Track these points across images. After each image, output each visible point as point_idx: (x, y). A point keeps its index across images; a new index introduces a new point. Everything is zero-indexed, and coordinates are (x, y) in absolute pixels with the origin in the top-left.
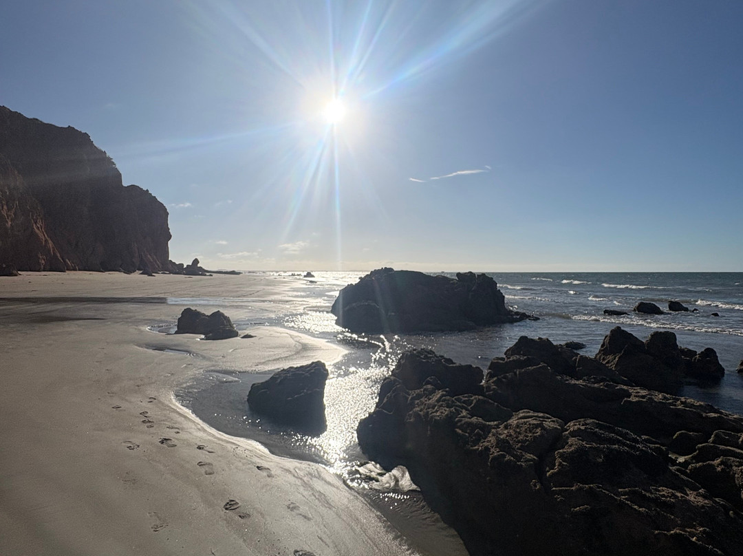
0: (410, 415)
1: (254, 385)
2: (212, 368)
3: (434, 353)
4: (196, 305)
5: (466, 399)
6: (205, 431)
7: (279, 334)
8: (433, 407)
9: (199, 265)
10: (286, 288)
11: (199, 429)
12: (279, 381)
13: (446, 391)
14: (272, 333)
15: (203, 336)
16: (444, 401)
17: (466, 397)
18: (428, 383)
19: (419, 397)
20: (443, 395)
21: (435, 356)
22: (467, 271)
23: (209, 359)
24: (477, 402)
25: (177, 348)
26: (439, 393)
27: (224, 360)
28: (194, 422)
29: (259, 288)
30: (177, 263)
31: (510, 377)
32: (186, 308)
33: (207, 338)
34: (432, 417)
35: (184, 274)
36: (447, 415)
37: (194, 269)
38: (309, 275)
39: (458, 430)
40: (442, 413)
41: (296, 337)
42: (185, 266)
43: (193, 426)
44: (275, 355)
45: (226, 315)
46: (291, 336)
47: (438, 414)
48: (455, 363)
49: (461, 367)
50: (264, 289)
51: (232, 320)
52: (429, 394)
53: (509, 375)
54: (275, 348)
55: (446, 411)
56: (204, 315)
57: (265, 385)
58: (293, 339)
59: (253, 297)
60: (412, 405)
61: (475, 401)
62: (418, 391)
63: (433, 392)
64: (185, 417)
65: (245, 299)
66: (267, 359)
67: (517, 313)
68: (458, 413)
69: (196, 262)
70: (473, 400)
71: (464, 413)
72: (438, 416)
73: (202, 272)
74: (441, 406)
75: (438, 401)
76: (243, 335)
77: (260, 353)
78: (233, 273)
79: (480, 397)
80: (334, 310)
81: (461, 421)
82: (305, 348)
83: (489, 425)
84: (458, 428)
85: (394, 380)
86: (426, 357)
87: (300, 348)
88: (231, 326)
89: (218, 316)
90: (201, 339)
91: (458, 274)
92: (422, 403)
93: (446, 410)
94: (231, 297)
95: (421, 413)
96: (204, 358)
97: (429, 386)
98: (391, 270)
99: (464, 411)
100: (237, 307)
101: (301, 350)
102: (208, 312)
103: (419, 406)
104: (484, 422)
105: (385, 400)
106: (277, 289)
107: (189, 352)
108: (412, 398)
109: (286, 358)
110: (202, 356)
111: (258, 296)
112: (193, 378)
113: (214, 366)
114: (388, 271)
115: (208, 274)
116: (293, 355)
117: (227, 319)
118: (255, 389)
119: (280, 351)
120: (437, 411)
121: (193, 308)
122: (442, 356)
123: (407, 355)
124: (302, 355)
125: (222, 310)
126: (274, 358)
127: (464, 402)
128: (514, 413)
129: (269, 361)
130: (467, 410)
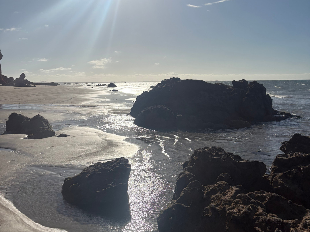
0: (207, 210)
1: (67, 179)
2: (32, 163)
3: (223, 150)
4: (22, 110)
5: (259, 195)
6: (23, 222)
7: (88, 133)
8: (230, 203)
9: (25, 79)
10: (94, 96)
11: (18, 221)
12: (88, 175)
13: (239, 187)
14: (83, 132)
15: (26, 136)
16: (240, 197)
17: (258, 193)
18: (221, 179)
19: (214, 192)
20: (237, 192)
21: (225, 153)
22: (241, 79)
23: (30, 155)
24: (271, 198)
25: (4, 146)
26: (233, 190)
27: (43, 156)
28: (14, 214)
29: (72, 95)
30: (8, 77)
31: (295, 172)
32: (12, 112)
33: (30, 138)
34: (230, 213)
35: (14, 86)
36: (245, 212)
37: (22, 82)
38: (112, 85)
39: (257, 228)
40: (239, 210)
41: (103, 135)
42: (15, 80)
43: (13, 219)
44: (85, 151)
45: (45, 118)
46: (99, 135)
47: (235, 211)
48: (243, 160)
49: (249, 163)
50: (76, 96)
51: (50, 122)
52: (223, 190)
53: (294, 170)
54: (85, 145)
55: (244, 208)
56: (27, 118)
57: (76, 179)
58: (100, 137)
59: (67, 103)
60: (208, 200)
61: (268, 198)
62: (212, 186)
63: (226, 188)
64: (7, 210)
65: (61, 104)
66: (78, 155)
67: (282, 113)
68: (255, 209)
69: (23, 76)
70: (266, 196)
71: (260, 210)
72: (236, 213)
73: (28, 84)
74: (237, 202)
75: (234, 197)
76: (58, 135)
77: (73, 150)
78: (52, 84)
79: (273, 194)
80: (133, 112)
81: (259, 218)
82: (110, 145)
83: (287, 224)
84: (257, 225)
85: (189, 174)
86: (217, 154)
87: (106, 144)
88: (49, 127)
89: (38, 118)
90: (25, 138)
91: (234, 82)
92: (218, 198)
93: (242, 207)
94: (50, 103)
95: (218, 208)
96: (26, 154)
97: (223, 182)
98: (178, 79)
99: (259, 207)
100: (55, 111)
101: (106, 146)
102: (31, 116)
103: (215, 201)
104: (282, 220)
105: (182, 194)
106: (87, 96)
107: (14, 149)
108: (207, 194)
109: (95, 154)
110: (24, 152)
111: (72, 102)
112: (16, 173)
113: (34, 161)
114: (175, 81)
115: (32, 85)
116: (100, 151)
117: (46, 121)
118: (68, 182)
119: (90, 147)
120: (234, 208)
121: (18, 113)
122: (231, 154)
123: (200, 152)
124: (107, 151)
125: (42, 114)
126: (84, 153)
127: (258, 198)
128: (307, 210)
129: (81, 156)
130: (262, 206)
